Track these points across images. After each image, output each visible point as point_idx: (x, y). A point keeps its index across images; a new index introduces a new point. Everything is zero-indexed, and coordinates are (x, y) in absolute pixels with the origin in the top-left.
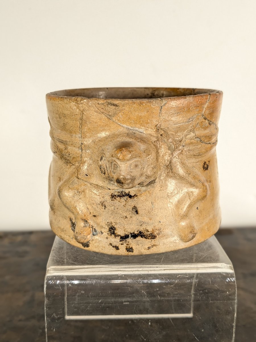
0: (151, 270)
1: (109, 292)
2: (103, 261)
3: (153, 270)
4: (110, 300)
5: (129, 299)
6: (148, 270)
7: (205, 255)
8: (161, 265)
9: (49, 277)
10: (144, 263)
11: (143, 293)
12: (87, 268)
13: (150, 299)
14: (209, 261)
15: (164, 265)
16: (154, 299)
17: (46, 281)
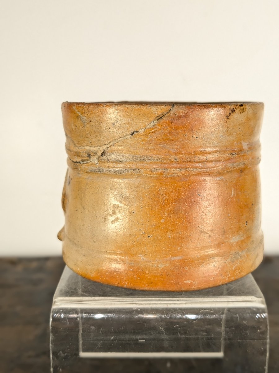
0: (170, 304)
1: (123, 328)
2: (118, 293)
3: (173, 304)
4: (123, 337)
5: (145, 337)
6: (168, 303)
7: (233, 287)
8: (182, 298)
9: (56, 309)
10: (163, 296)
11: (162, 329)
12: (99, 300)
13: (169, 337)
14: (237, 293)
15: (185, 298)
16: (173, 336)
17: (51, 314)
